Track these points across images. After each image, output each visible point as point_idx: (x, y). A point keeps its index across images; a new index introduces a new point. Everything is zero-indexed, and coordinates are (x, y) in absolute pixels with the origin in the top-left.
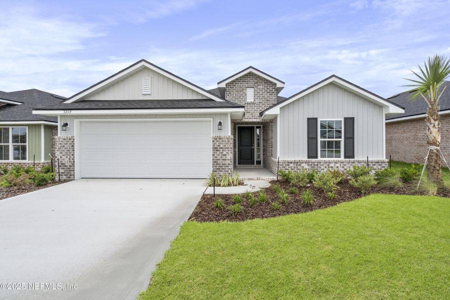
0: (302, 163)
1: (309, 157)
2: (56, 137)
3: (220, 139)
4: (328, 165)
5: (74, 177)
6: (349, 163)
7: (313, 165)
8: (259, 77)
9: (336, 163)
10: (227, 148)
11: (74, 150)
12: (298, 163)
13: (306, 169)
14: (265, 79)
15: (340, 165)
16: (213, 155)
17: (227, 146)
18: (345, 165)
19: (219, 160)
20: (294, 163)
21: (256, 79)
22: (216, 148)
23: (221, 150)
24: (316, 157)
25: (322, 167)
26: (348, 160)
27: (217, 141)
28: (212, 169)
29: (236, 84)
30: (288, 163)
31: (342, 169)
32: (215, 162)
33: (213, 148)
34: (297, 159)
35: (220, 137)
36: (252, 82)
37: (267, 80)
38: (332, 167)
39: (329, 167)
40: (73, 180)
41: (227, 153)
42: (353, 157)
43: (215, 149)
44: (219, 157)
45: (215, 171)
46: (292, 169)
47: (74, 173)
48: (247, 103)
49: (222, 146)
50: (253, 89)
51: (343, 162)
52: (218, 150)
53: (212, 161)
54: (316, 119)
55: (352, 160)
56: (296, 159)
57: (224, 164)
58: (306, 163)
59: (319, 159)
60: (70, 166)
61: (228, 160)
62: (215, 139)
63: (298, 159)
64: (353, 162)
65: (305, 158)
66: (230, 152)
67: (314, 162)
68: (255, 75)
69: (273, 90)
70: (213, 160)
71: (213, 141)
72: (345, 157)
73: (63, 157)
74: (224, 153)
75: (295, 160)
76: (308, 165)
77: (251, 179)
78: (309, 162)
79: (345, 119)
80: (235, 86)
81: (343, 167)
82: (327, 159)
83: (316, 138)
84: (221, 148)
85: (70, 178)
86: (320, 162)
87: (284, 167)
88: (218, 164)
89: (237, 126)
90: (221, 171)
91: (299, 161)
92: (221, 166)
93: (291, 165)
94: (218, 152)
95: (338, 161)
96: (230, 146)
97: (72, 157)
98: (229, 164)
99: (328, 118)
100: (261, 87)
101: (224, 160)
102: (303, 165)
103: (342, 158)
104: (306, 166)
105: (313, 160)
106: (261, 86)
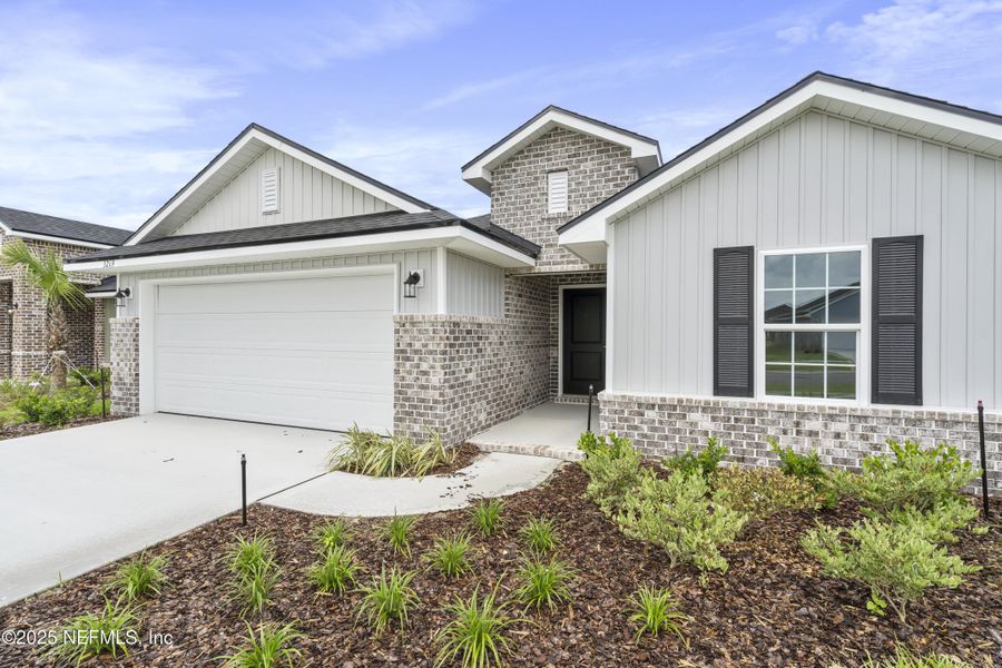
0: (691, 409)
1: (718, 390)
2: (111, 320)
3: (413, 324)
4: (798, 424)
5: (137, 410)
6: (893, 420)
7: (733, 421)
8: (582, 135)
9: (832, 417)
10: (431, 352)
11: (137, 350)
12: (675, 408)
13: (706, 433)
14: (600, 140)
15: (852, 428)
16: (397, 372)
17: (430, 347)
18: (873, 429)
19: (408, 386)
20: (661, 407)
21: (573, 144)
22: (403, 351)
23: (416, 357)
24: (748, 391)
25: (771, 431)
26: (888, 408)
27: (406, 331)
28: (393, 411)
29: (518, 165)
30: (640, 405)
31: (861, 446)
32: (400, 393)
33: (396, 351)
34: (672, 395)
35: (412, 317)
36: (560, 153)
37: (608, 143)
38: (812, 434)
39: (798, 433)
40: (135, 415)
41: (432, 367)
42: (917, 399)
43: (402, 354)
44: (409, 379)
45: (401, 420)
46: (654, 429)
47: (138, 400)
48: (548, 219)
49: (417, 345)
50: (565, 174)
51: (865, 418)
52: (408, 359)
53: (392, 389)
54: (748, 252)
55: (909, 410)
56: (668, 396)
57: (423, 401)
58: (704, 410)
59: (761, 396)
60: (131, 385)
61: (434, 388)
62: (403, 325)
63: (676, 396)
64: (917, 421)
65: (705, 394)
66: (438, 365)
67: (735, 411)
68: (571, 131)
69: (627, 170)
70: (396, 385)
71: (397, 331)
72: (877, 397)
73: (122, 364)
74: (424, 366)
75: (663, 399)
76: (714, 419)
77: (517, 451)
78: (716, 409)
79: (878, 244)
80: (514, 171)
81: (864, 437)
82: (792, 401)
83: (749, 323)
84: (416, 352)
85: (131, 411)
86: (761, 412)
87: (626, 420)
88: (407, 399)
89: (561, 288)
90: (415, 421)
91: (680, 401)
92: (415, 407)
93: (650, 414)
94: (408, 364)
95: (843, 410)
96: (438, 344)
97: (134, 364)
98: (436, 402)
99: (799, 244)
100: (588, 166)
101: (423, 387)
102: (693, 416)
103: (862, 401)
104: (705, 422)
105: (734, 401)
106: (589, 163)
